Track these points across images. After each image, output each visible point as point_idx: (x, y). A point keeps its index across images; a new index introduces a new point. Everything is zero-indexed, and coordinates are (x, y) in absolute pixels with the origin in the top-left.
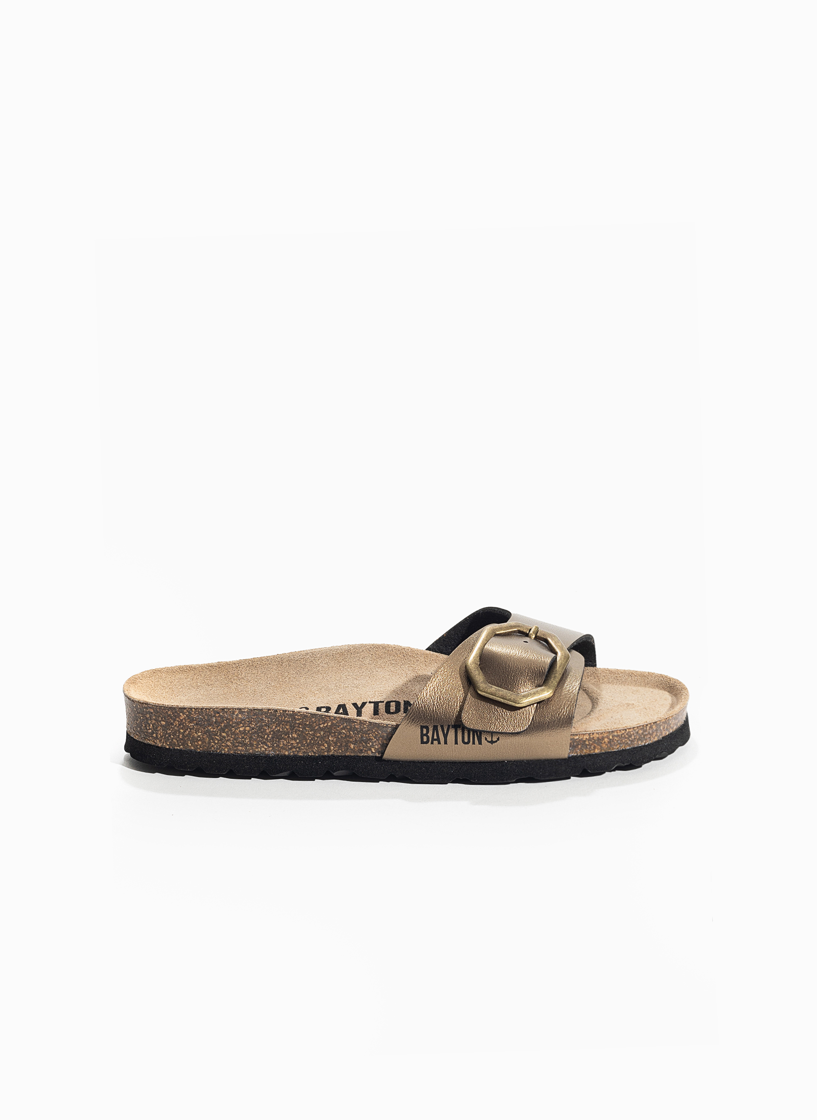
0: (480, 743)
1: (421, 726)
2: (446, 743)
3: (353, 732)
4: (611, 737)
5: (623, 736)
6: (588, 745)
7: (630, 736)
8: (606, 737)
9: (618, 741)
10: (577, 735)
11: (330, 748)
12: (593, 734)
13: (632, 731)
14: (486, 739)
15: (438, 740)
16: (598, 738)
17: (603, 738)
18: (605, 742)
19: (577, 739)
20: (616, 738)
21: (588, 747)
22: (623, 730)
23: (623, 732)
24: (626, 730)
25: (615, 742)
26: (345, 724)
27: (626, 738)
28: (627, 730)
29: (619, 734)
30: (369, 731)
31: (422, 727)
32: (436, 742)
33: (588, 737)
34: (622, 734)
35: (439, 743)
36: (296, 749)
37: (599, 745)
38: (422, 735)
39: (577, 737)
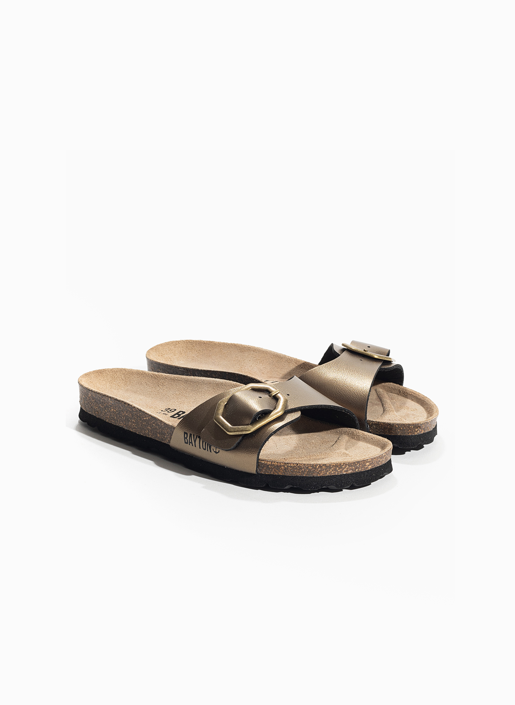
0: (211, 452)
1: (184, 432)
2: (195, 446)
3: (158, 426)
4: (286, 467)
5: (295, 467)
6: (271, 468)
7: (301, 469)
8: (282, 466)
9: (291, 470)
10: (264, 461)
11: (147, 433)
12: (274, 462)
13: (303, 466)
14: (213, 450)
15: (192, 443)
16: (277, 465)
17: (281, 466)
18: (282, 469)
19: (263, 463)
20: (290, 468)
21: (271, 470)
22: (295, 464)
23: (295, 465)
24: (298, 464)
25: (289, 470)
26: (154, 421)
27: (297, 469)
28: (299, 465)
29: (292, 465)
30: (164, 428)
31: (185, 433)
32: (191, 444)
33: (270, 464)
34: (294, 466)
35: (193, 445)
36: (135, 429)
37: (278, 470)
38: (185, 438)
39: (263, 462)
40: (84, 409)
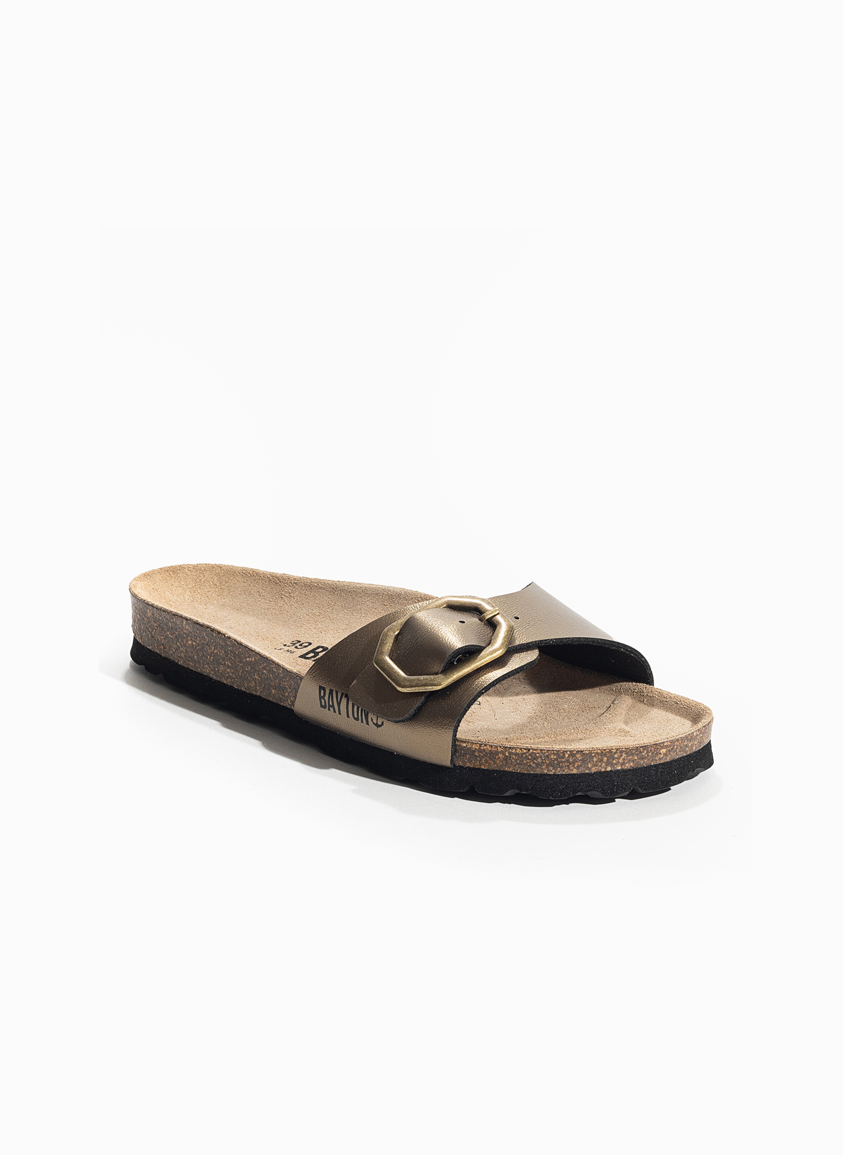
0: (368, 724)
1: (320, 686)
2: (340, 713)
3: (272, 674)
4: (507, 754)
5: (524, 756)
6: (478, 757)
7: (536, 758)
8: (500, 753)
9: (516, 760)
10: (465, 742)
11: (253, 686)
12: (486, 745)
13: (539, 753)
14: (372, 720)
15: (333, 706)
16: (490, 751)
17: (497, 753)
18: (499, 758)
19: (464, 747)
20: (514, 756)
21: (479, 759)
22: (525, 749)
23: (525, 751)
24: (529, 750)
25: (513, 760)
26: (265, 664)
27: (528, 759)
28: (531, 751)
29: (518, 751)
30: (284, 677)
31: (321, 688)
32: (331, 709)
33: (477, 748)
34: (522, 754)
35: (335, 712)
36: (231, 679)
37: (492, 760)
38: (321, 698)
39: (465, 745)
40: (140, 641)
